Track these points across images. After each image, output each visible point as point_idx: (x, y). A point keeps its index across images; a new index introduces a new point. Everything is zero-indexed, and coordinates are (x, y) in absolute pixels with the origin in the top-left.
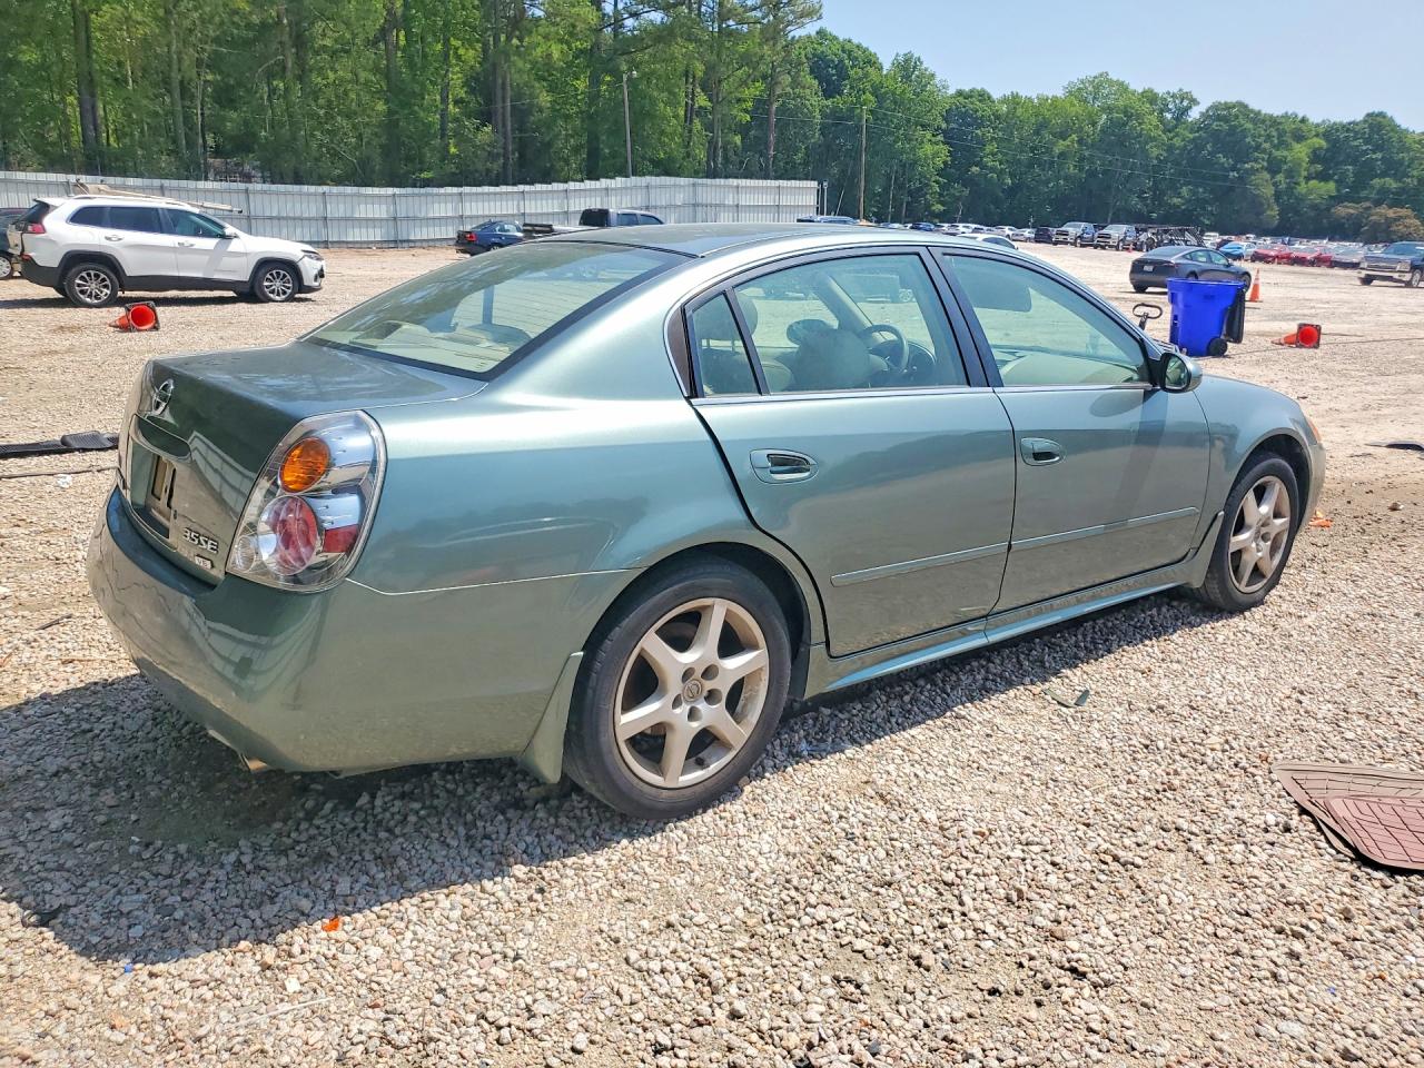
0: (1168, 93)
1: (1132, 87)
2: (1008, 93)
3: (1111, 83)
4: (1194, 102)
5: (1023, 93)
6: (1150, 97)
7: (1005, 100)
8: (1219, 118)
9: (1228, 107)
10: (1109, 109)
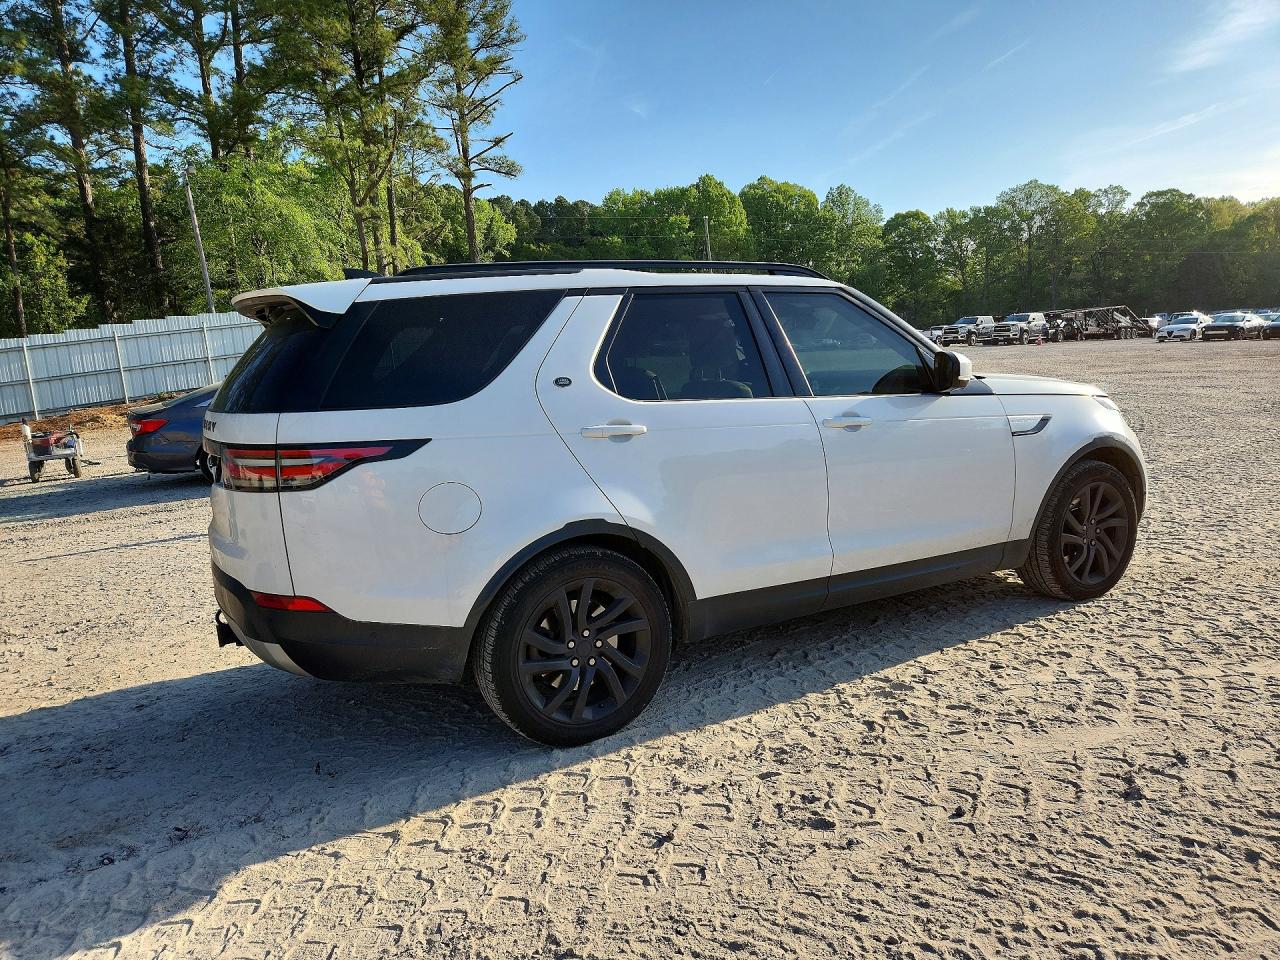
0: (1100, 190)
1: (1063, 189)
2: (944, 210)
3: (1040, 186)
4: (1126, 194)
5: (957, 209)
6: (1082, 195)
7: (941, 216)
8: (1154, 206)
9: (1160, 194)
10: (1042, 212)
